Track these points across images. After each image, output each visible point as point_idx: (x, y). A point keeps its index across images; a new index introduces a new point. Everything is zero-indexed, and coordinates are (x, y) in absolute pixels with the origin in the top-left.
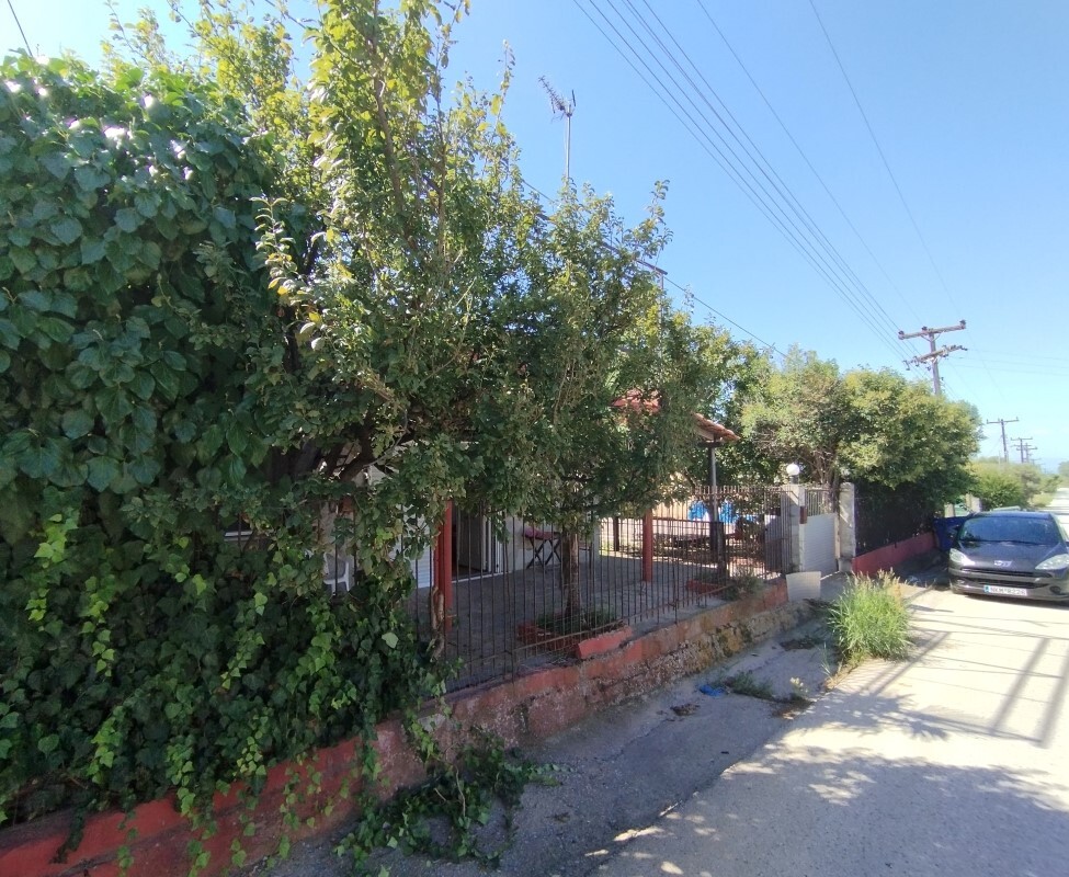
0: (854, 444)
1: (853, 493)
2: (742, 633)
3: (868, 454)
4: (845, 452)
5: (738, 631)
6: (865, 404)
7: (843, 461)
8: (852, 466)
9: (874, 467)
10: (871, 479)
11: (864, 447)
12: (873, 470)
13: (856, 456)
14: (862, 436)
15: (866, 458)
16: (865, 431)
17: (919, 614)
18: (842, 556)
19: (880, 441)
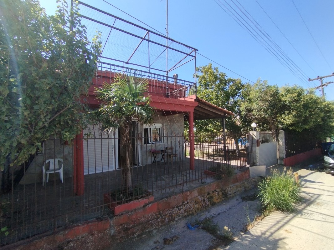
0: (283, 116)
1: (284, 134)
2: (223, 194)
3: (288, 119)
4: (279, 118)
5: (220, 193)
6: (287, 99)
7: (280, 122)
8: (283, 123)
9: (292, 124)
10: (291, 128)
11: (287, 116)
12: (291, 125)
13: (284, 120)
14: (286, 112)
15: (288, 120)
16: (287, 110)
17: (308, 184)
18: (280, 158)
19: (294, 113)
